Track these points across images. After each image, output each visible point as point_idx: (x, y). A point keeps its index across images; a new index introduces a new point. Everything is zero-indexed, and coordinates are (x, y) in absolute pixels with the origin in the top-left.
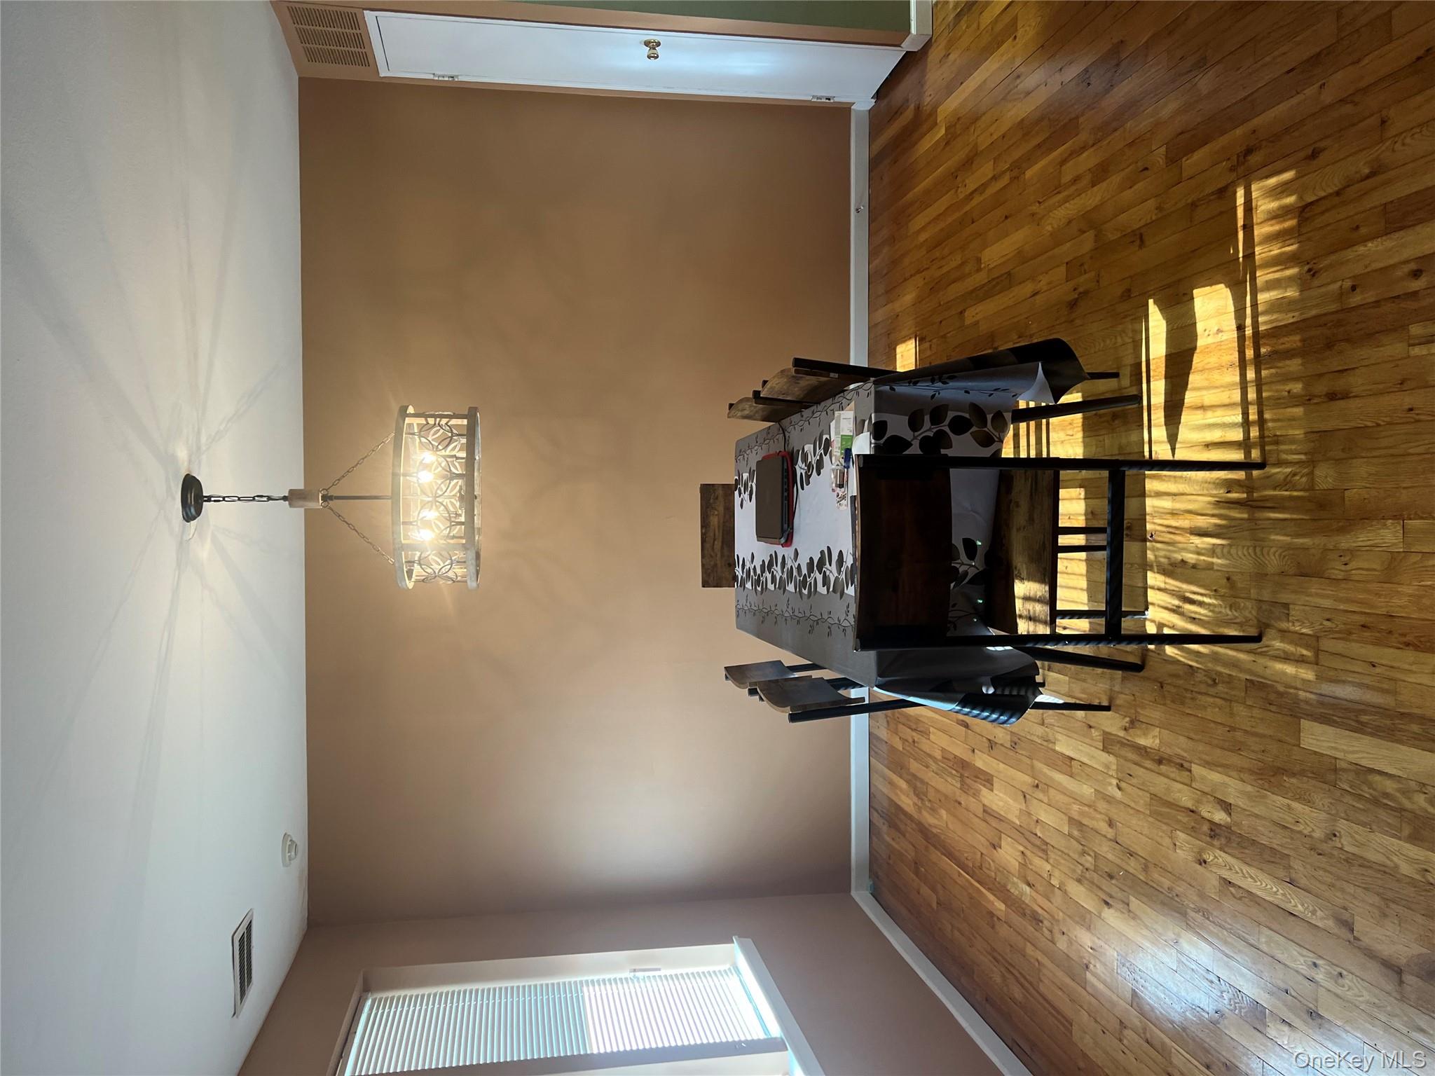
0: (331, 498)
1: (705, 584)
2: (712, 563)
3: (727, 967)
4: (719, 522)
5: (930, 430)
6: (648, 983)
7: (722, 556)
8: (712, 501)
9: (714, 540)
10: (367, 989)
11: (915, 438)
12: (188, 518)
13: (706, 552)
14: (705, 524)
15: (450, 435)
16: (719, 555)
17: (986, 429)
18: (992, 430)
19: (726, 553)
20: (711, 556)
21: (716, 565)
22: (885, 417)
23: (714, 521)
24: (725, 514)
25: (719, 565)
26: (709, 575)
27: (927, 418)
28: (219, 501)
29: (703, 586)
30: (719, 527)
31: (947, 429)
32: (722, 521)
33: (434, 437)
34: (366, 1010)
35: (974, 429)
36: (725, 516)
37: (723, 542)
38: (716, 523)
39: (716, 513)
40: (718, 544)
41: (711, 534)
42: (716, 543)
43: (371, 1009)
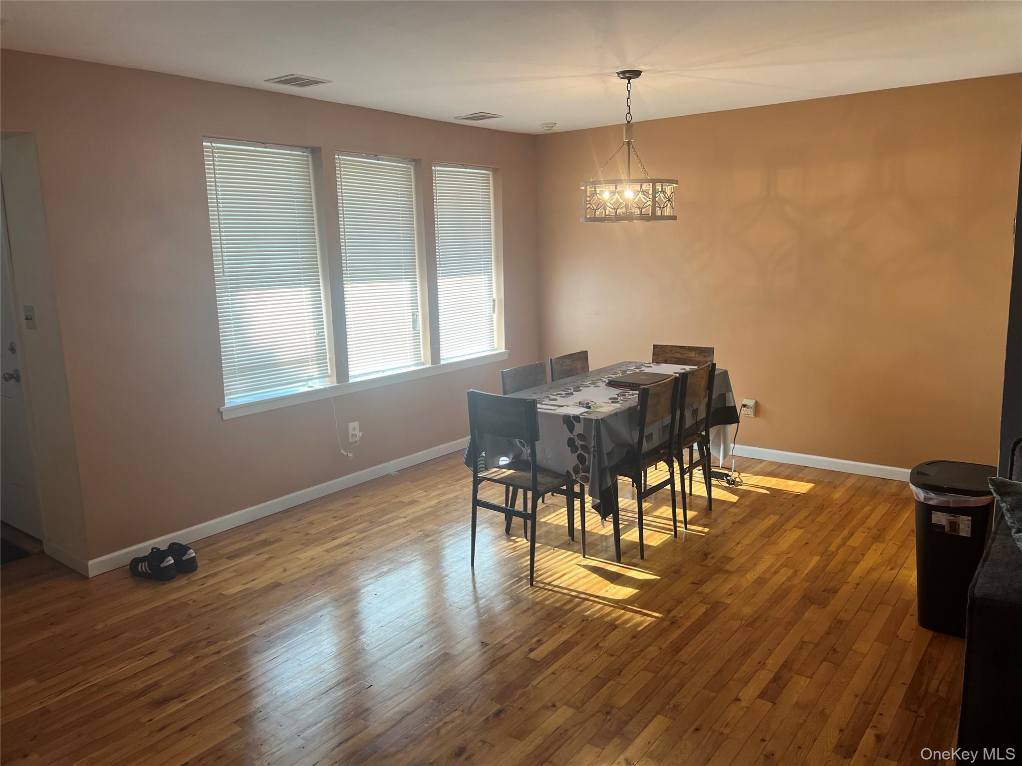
0: (629, 146)
1: (655, 346)
2: (668, 351)
3: (496, 346)
4: (691, 357)
5: (578, 444)
6: (488, 310)
7: (672, 357)
8: (704, 354)
9: (681, 354)
10: (494, 170)
11: (574, 436)
12: (618, 74)
13: (674, 348)
14: (691, 349)
15: (662, 207)
16: (673, 355)
17: (581, 472)
18: (581, 475)
19: (673, 359)
20: (671, 351)
21: (666, 353)
22: (582, 422)
23: (692, 354)
24: (696, 361)
25: (666, 355)
26: (660, 349)
27: (583, 443)
28: (627, 89)
29: (654, 345)
30: (689, 357)
31: (579, 452)
32: (692, 359)
33: (642, 198)
34: (484, 172)
35: (581, 466)
36: (694, 361)
37: (679, 358)
38: (691, 355)
39: (697, 356)
40: (678, 355)
41: (685, 352)
42: (680, 354)
43: (482, 174)
